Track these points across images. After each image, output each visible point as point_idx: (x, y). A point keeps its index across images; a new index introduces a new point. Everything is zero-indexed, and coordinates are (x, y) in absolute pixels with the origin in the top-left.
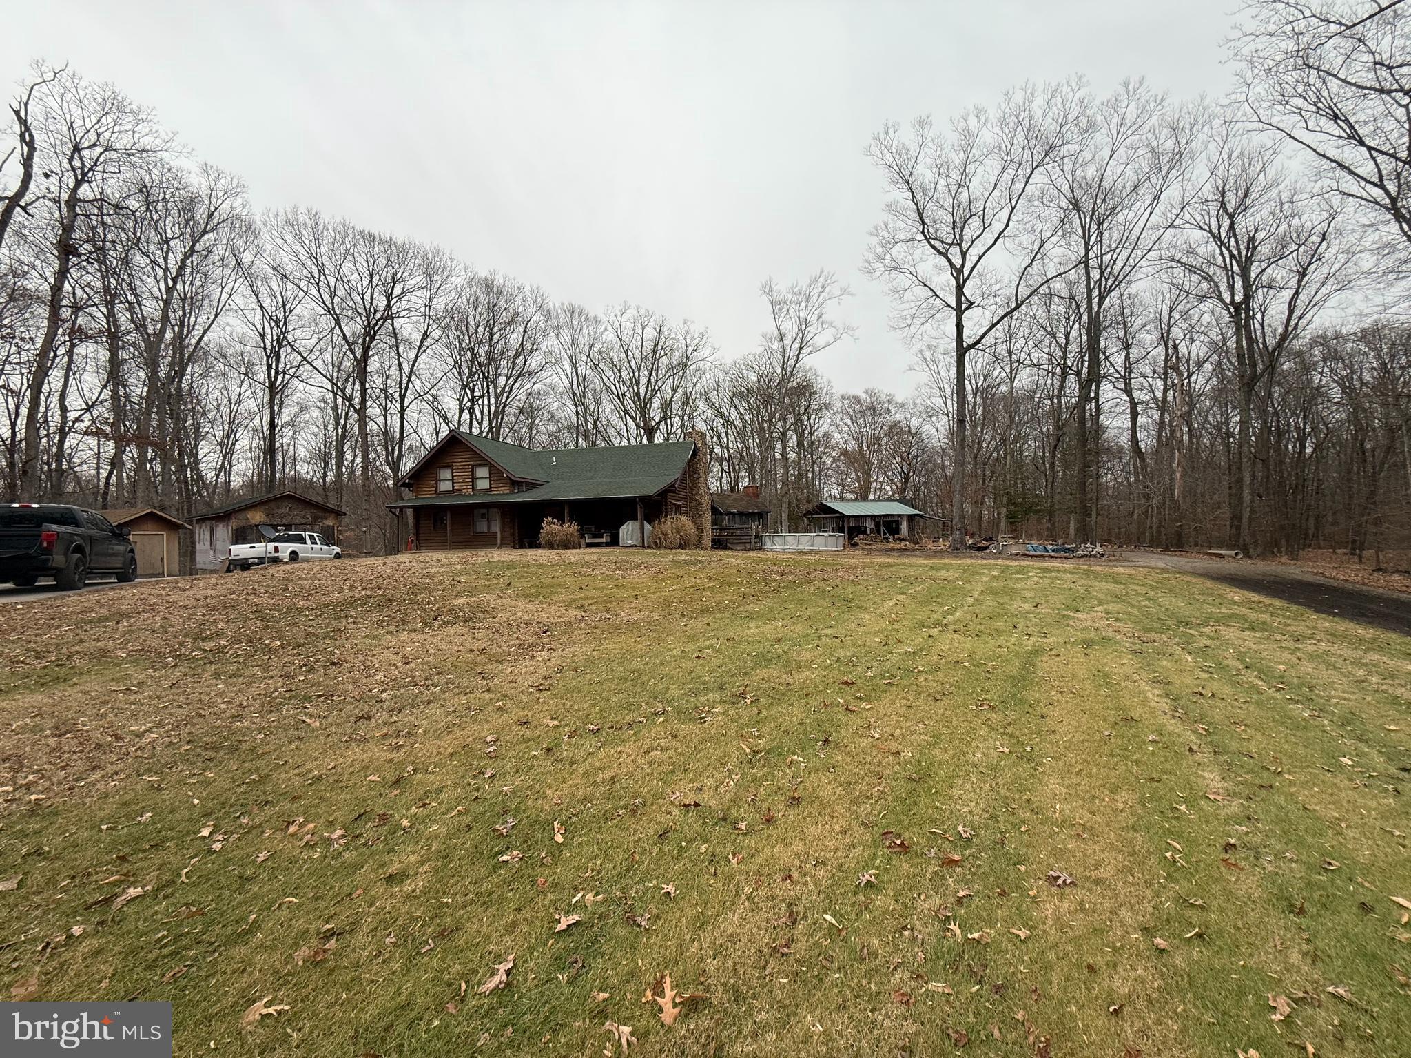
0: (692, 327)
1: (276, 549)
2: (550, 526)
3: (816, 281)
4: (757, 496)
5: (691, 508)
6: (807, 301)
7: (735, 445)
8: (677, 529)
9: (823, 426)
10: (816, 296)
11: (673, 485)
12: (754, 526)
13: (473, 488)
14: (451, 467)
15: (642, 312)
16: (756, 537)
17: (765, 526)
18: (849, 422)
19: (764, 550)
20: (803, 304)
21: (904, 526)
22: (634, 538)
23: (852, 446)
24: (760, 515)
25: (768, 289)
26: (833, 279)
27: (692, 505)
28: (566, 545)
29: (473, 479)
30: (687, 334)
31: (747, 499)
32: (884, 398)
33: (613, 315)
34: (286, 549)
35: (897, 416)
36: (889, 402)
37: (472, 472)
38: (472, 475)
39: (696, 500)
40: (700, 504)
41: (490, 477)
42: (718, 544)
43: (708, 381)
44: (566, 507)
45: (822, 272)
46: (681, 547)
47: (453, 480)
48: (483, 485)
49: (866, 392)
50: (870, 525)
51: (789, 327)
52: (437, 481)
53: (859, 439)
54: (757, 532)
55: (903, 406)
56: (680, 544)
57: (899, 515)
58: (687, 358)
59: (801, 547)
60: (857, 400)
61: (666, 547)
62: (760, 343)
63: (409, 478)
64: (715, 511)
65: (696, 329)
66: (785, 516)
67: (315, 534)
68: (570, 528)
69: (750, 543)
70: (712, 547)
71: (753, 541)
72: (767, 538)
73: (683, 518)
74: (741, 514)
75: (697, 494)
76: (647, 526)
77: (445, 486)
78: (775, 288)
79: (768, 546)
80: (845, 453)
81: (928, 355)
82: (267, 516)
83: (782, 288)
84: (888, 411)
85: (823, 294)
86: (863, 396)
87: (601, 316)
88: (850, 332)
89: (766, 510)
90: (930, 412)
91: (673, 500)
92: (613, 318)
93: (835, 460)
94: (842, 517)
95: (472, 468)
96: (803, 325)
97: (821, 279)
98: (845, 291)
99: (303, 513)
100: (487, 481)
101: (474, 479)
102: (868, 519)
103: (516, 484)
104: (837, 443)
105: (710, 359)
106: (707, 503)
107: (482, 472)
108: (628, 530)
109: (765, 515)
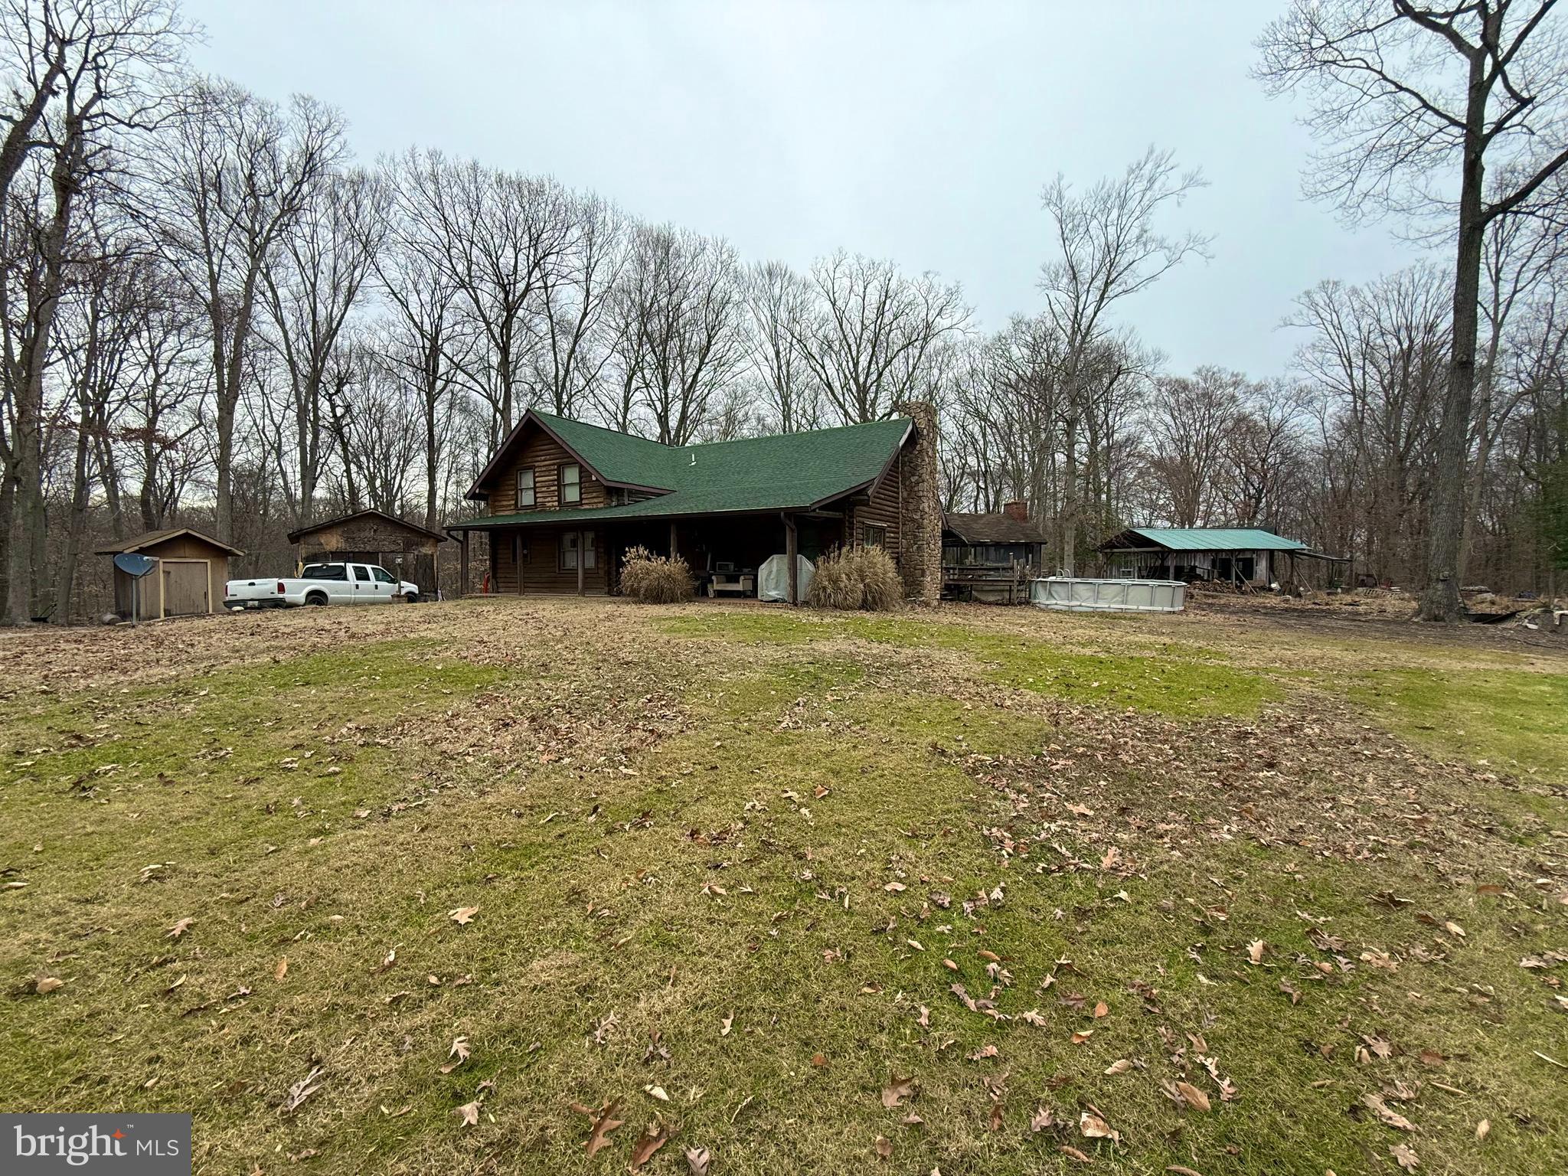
0: (935, 282)
1: (281, 588)
2: (638, 562)
3: (1140, 167)
4: (1024, 518)
5: (905, 534)
6: (1122, 207)
7: (995, 456)
8: (861, 572)
9: (1126, 424)
10: (1138, 197)
11: (861, 491)
12: (1019, 566)
13: (559, 501)
14: (532, 468)
15: (865, 262)
16: (1020, 583)
17: (1037, 565)
18: (1168, 419)
19: (1034, 606)
20: (1115, 214)
21: (1261, 568)
22: (782, 585)
23: (1170, 450)
24: (1030, 548)
25: (1054, 199)
26: (1171, 163)
27: (906, 529)
28: (658, 595)
29: (559, 486)
30: (929, 292)
31: (1007, 522)
32: (1226, 378)
33: (823, 270)
34: (298, 588)
35: (1249, 404)
36: (1236, 384)
37: (558, 475)
38: (558, 480)
39: (913, 520)
40: (920, 526)
41: (580, 483)
42: (956, 593)
43: (961, 366)
44: (673, 529)
45: (1151, 152)
46: (866, 605)
47: (535, 488)
48: (572, 495)
49: (1199, 372)
50: (1203, 566)
51: (1087, 255)
52: (518, 490)
53: (1183, 441)
54: (1023, 576)
55: (1259, 389)
56: (865, 601)
57: (1254, 551)
58: (928, 326)
59: (1102, 605)
60: (1184, 386)
61: (836, 607)
62: (1038, 282)
63: (480, 487)
64: (949, 537)
65: (943, 283)
66: (1069, 549)
67: (369, 567)
68: (672, 567)
69: (1010, 591)
70: (943, 598)
71: (1015, 588)
72: (1040, 587)
73: (875, 550)
74: (997, 545)
75: (916, 511)
76: (806, 566)
77: (527, 499)
78: (1067, 194)
79: (1042, 599)
80: (1159, 464)
81: (1320, 299)
82: (346, 541)
83: (1076, 194)
84: (1233, 399)
85: (1149, 194)
86: (1193, 379)
87: (810, 277)
88: (1200, 248)
89: (1038, 540)
90: (1304, 398)
91: (864, 518)
92: (824, 274)
93: (1141, 474)
94: (1165, 552)
95: (558, 470)
96: (1112, 252)
97: (1149, 166)
98: (1191, 181)
99: (393, 538)
100: (577, 489)
101: (561, 485)
102: (1200, 556)
103: (614, 492)
104: (1147, 449)
105: (961, 326)
106: (933, 527)
107: (572, 475)
108: (772, 574)
109: (1036, 548)
